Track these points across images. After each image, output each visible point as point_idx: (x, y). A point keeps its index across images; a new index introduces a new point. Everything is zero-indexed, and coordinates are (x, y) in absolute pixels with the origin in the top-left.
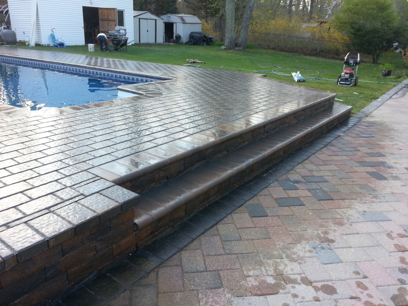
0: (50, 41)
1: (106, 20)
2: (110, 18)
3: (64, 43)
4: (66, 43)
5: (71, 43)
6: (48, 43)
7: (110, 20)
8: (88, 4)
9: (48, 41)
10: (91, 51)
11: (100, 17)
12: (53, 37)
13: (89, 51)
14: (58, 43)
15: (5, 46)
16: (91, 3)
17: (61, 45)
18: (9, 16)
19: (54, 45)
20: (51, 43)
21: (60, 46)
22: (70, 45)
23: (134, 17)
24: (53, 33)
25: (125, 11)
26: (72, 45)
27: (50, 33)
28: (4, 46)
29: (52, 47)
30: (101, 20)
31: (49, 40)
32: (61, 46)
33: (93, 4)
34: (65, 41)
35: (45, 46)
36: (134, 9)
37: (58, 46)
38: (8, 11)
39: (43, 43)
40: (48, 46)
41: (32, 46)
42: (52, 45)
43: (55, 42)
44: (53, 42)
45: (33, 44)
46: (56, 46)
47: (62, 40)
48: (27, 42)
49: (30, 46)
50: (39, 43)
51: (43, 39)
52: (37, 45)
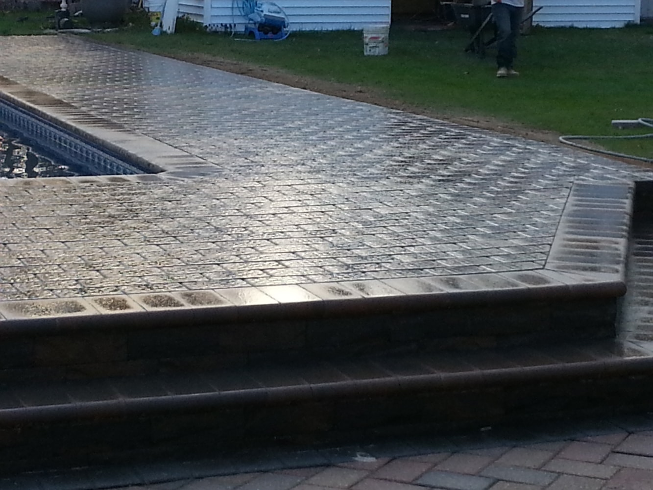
0: (236, 12)
3: (287, 21)
4: (291, 20)
5: (325, 20)
6: (227, 21)
9: (229, 12)
14: (259, 20)
15: (76, 30)
17: (272, 28)
19: (246, 29)
21: (266, 33)
22: (318, 28)
26: (330, 28)
28: (73, 33)
29: (237, 35)
31: (232, 8)
32: (270, 35)
34: (288, 12)
35: (216, 32)
37: (257, 32)
39: (206, 21)
40: (226, 33)
41: (163, 33)
42: (241, 29)
43: (251, 16)
44: (247, 15)
45: (169, 24)
46: (250, 34)
47: (274, 8)
48: (154, 18)
49: (156, 31)
50: (192, 18)
51: (208, 4)
52: (186, 27)
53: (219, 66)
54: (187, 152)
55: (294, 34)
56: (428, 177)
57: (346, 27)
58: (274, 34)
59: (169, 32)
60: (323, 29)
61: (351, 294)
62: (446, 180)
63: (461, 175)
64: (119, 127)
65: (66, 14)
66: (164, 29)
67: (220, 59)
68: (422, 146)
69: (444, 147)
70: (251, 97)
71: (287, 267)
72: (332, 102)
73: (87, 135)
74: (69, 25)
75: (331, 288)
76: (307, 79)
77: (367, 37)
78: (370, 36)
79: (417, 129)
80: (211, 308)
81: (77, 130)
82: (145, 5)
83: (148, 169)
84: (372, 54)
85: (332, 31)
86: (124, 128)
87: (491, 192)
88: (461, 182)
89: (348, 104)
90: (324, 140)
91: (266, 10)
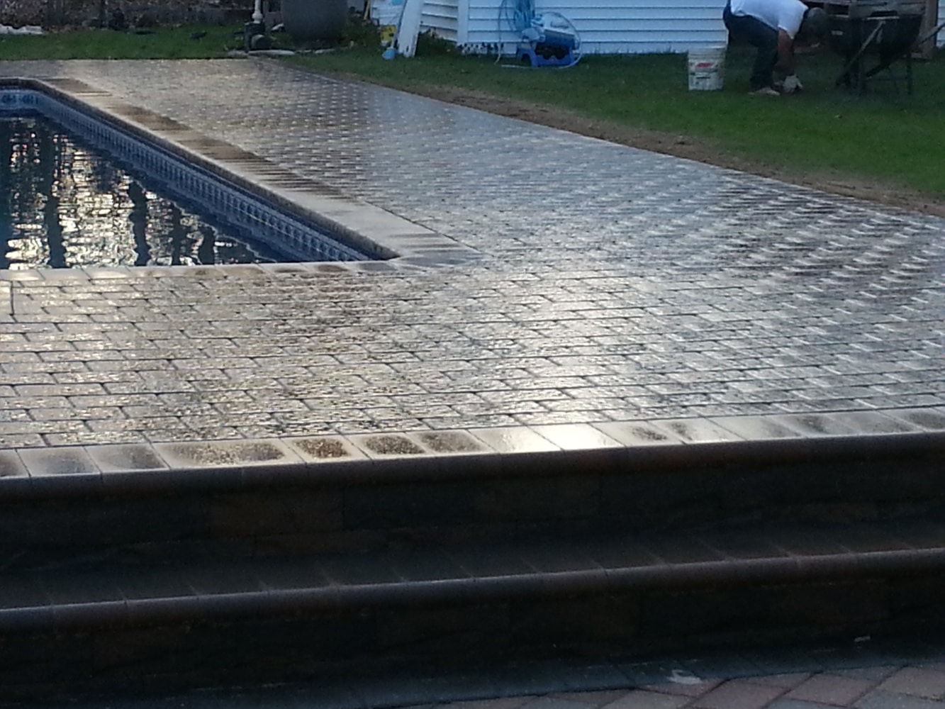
0: (505, 27)
3: (571, 40)
4: (585, 38)
6: (491, 39)
9: (495, 27)
14: (537, 38)
15: (272, 53)
17: (556, 49)
19: (518, 50)
20: (506, 39)
21: (547, 57)
22: (622, 50)
28: (269, 56)
29: (504, 59)
31: (499, 20)
32: (553, 59)
34: (580, 27)
35: (475, 55)
37: (535, 56)
39: (460, 40)
40: (489, 57)
41: (398, 57)
42: (511, 51)
43: (526, 32)
44: (519, 31)
45: (407, 43)
46: (524, 58)
47: (559, 21)
48: (386, 34)
49: (388, 54)
50: (442, 35)
51: (462, 14)
52: (430, 46)
53: (479, 105)
54: (431, 229)
55: (587, 59)
56: (780, 269)
57: (663, 49)
58: (558, 58)
59: (407, 54)
60: (630, 52)
61: (665, 438)
62: (805, 274)
63: (828, 266)
64: (333, 192)
65: (261, 28)
66: (401, 50)
67: (479, 94)
68: (770, 223)
69: (801, 225)
70: (525, 150)
71: (574, 398)
72: (641, 158)
73: (288, 203)
74: (264, 45)
75: (637, 430)
76: (606, 124)
77: (694, 63)
78: (697, 63)
79: (764, 198)
80: (464, 457)
81: (273, 196)
82: (374, 15)
83: (375, 253)
84: (700, 88)
85: (642, 55)
86: (340, 194)
87: (871, 292)
88: (828, 275)
89: (663, 162)
90: (628, 213)
91: (548, 23)
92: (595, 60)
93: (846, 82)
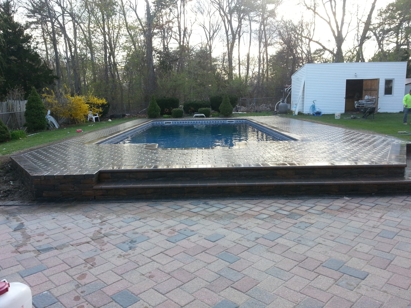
1: (369, 90)
2: (373, 87)
3: (321, 112)
4: (323, 112)
6: (309, 112)
7: (373, 90)
8: (353, 77)
9: (309, 111)
10: (337, 118)
11: (364, 88)
12: (313, 107)
13: (335, 118)
14: (316, 112)
15: (278, 115)
16: (355, 76)
17: (318, 113)
18: (291, 92)
20: (311, 112)
22: (328, 113)
23: (406, 85)
24: (314, 104)
25: (395, 79)
26: (331, 113)
27: (312, 104)
29: (311, 115)
30: (365, 90)
32: (318, 115)
33: (357, 77)
34: (322, 110)
35: (306, 114)
36: (407, 77)
38: (291, 89)
39: (304, 112)
40: (308, 115)
41: (295, 115)
42: (312, 114)
43: (314, 111)
45: (296, 113)
46: (314, 115)
47: (319, 110)
48: (293, 112)
49: (294, 115)
50: (301, 112)
51: (304, 109)
52: (300, 114)
53: (307, 121)
54: (303, 137)
55: (323, 115)
64: (289, 132)
65: (276, 112)
67: (307, 120)
73: (282, 134)
74: (276, 114)
76: (326, 123)
81: (280, 133)
82: (291, 110)
85: (331, 114)
91: (317, 110)
92: (324, 115)
93: (363, 117)
